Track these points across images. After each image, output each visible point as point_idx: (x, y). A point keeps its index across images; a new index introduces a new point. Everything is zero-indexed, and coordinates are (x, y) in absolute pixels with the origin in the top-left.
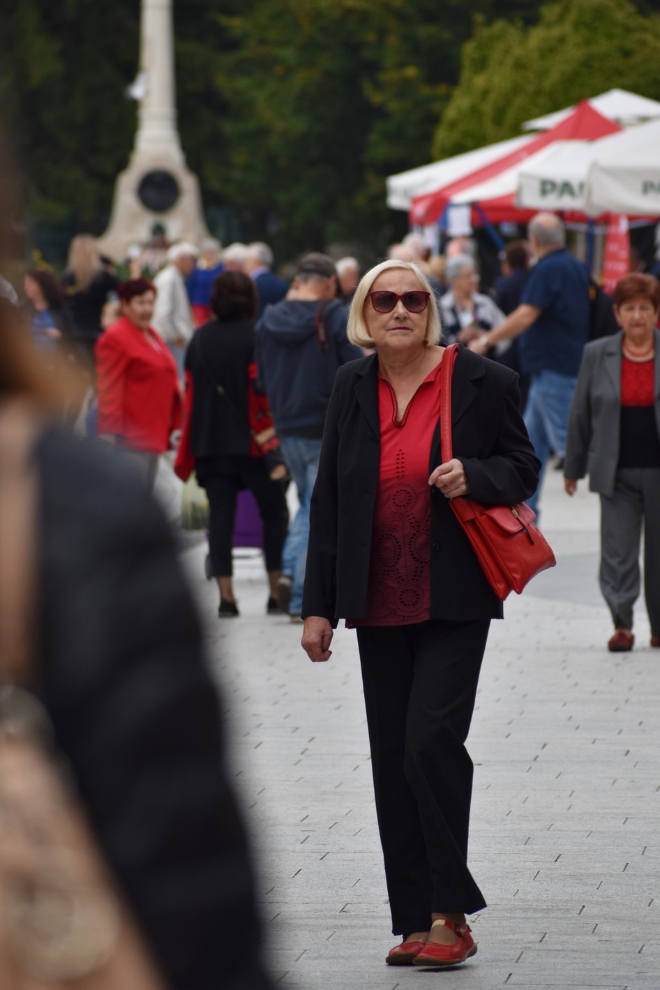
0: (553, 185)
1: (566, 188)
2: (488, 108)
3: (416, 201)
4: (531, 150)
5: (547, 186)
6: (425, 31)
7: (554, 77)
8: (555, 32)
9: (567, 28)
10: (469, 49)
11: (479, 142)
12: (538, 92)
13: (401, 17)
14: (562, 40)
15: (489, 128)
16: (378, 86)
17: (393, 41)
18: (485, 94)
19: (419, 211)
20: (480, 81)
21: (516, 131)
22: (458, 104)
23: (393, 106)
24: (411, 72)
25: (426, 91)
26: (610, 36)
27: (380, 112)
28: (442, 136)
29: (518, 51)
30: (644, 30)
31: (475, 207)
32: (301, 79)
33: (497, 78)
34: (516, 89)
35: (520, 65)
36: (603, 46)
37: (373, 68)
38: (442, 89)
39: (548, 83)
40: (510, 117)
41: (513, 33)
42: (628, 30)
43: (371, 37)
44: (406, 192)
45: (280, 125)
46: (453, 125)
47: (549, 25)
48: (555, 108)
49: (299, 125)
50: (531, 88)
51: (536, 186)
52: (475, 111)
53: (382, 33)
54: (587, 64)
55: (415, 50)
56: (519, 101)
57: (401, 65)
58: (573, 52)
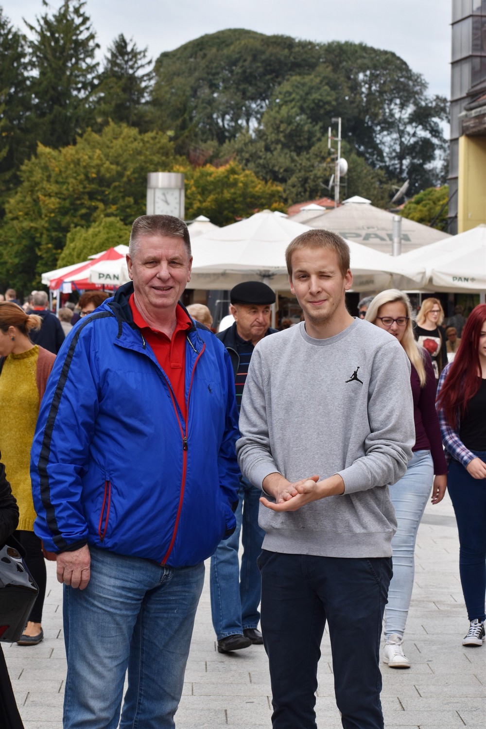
0: (104, 275)
1: (108, 276)
2: (75, 254)
3: (51, 281)
4: (92, 264)
5: (101, 276)
6: (54, 234)
7: (97, 243)
8: (97, 230)
9: (101, 228)
10: (69, 235)
11: (73, 263)
12: (91, 248)
13: (48, 230)
14: (99, 232)
15: (76, 259)
16: (40, 250)
17: (44, 236)
18: (74, 249)
19: (53, 284)
20: (72, 245)
21: (85, 260)
22: (66, 252)
23: (44, 256)
24: (50, 246)
25: (54, 251)
26: (115, 231)
27: (41, 258)
28: (59, 262)
29: (84, 235)
30: (126, 229)
31: (73, 283)
32: (16, 248)
33: (78, 244)
34: (84, 247)
35: (85, 240)
36: (113, 234)
37: (39, 244)
38: (59, 251)
39: (95, 246)
40: (82, 256)
41: (83, 231)
42: (121, 230)
43: (38, 235)
44: (48, 279)
45: (10, 261)
46: (63, 259)
47: (94, 228)
48: (97, 253)
49: (16, 261)
50: (89, 247)
51: (97, 275)
52: (70, 254)
53: (42, 234)
54: (107, 240)
55: (51, 240)
56: (85, 251)
57: (47, 244)
58: (103, 236)
